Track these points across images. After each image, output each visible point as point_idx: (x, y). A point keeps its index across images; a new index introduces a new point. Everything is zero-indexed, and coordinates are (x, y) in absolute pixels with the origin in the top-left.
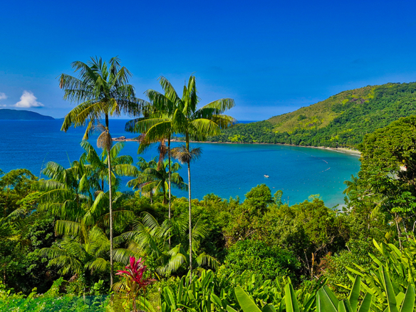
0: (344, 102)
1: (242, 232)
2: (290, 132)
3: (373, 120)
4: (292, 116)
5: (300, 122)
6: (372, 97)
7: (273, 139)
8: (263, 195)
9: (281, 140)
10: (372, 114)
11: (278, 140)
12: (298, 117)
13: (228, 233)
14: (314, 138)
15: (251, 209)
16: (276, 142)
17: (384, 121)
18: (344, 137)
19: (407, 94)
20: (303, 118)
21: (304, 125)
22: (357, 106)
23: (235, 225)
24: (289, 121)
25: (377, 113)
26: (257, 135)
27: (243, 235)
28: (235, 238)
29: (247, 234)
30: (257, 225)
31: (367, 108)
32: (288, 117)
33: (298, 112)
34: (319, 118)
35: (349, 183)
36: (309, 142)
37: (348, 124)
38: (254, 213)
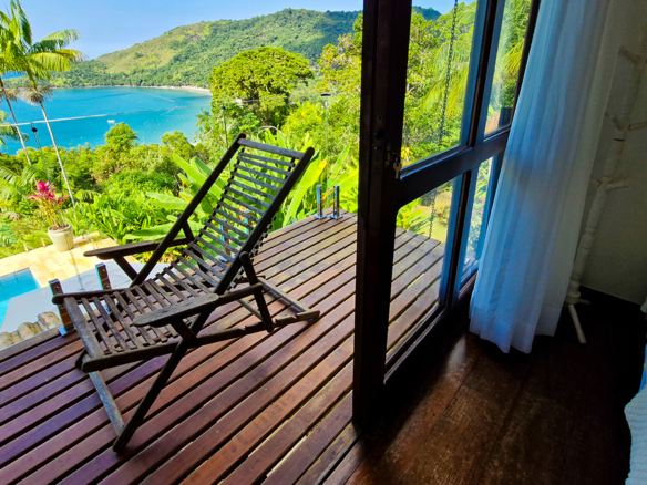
0: (181, 38)
1: (111, 169)
2: (128, 72)
3: (211, 57)
4: (127, 54)
5: (137, 61)
6: (208, 34)
7: (109, 81)
8: (125, 132)
9: (119, 81)
10: (210, 52)
11: (115, 81)
12: (133, 55)
13: (96, 172)
14: (155, 78)
15: (116, 147)
16: (114, 84)
17: (222, 58)
18: (186, 75)
19: (239, 32)
20: (139, 56)
21: (142, 63)
22: (194, 43)
23: (103, 164)
24: (124, 60)
25: (214, 51)
26: (90, 77)
27: (113, 171)
28: (106, 176)
29: (117, 170)
30: (126, 159)
31: (204, 45)
32: (122, 55)
33: (132, 49)
34: (157, 56)
35: (200, 116)
36: (150, 82)
37: (188, 62)
38: (120, 150)
